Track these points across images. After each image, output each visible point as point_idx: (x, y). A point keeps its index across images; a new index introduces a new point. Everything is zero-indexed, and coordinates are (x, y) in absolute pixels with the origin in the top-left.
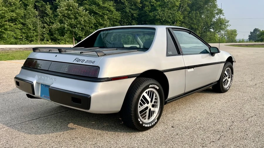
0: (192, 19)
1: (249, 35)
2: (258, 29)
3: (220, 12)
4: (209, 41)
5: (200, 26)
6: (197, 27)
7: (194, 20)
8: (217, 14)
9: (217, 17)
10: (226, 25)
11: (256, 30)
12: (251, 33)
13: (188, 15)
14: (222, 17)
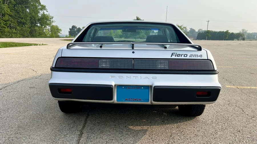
0: (18, 13)
1: (69, 31)
2: (75, 26)
3: (43, 8)
4: (39, 35)
5: (28, 21)
6: (25, 21)
7: (22, 14)
8: (41, 10)
9: (41, 12)
10: (51, 21)
11: (74, 27)
12: (70, 29)
13: (13, 8)
14: (46, 13)
